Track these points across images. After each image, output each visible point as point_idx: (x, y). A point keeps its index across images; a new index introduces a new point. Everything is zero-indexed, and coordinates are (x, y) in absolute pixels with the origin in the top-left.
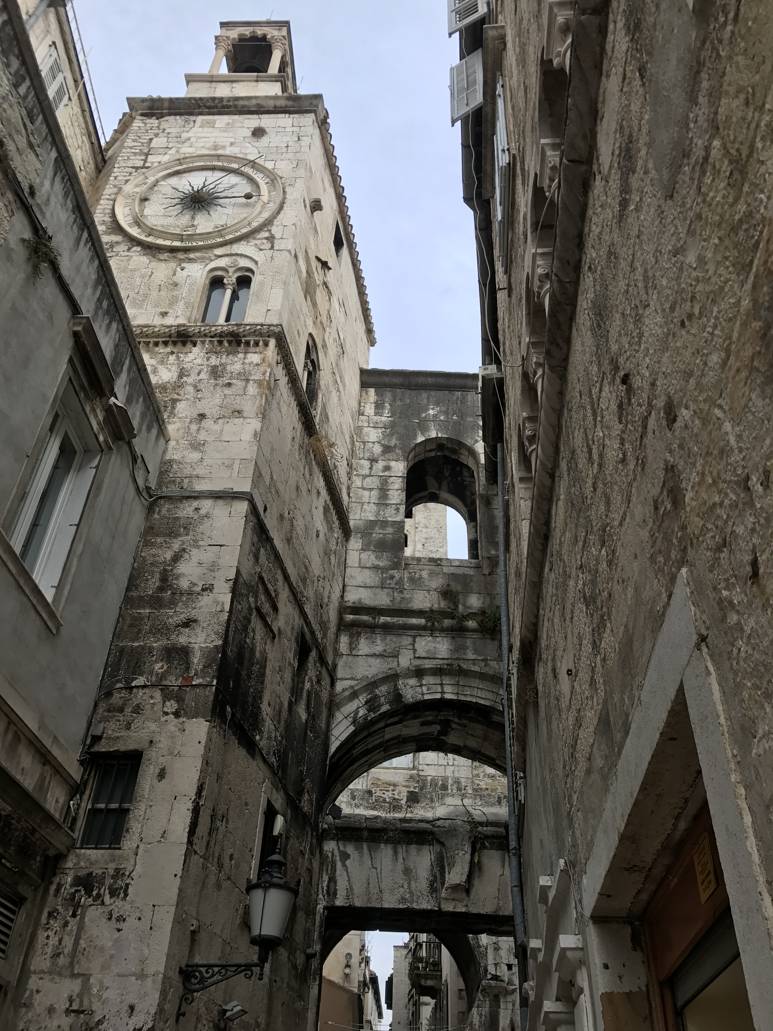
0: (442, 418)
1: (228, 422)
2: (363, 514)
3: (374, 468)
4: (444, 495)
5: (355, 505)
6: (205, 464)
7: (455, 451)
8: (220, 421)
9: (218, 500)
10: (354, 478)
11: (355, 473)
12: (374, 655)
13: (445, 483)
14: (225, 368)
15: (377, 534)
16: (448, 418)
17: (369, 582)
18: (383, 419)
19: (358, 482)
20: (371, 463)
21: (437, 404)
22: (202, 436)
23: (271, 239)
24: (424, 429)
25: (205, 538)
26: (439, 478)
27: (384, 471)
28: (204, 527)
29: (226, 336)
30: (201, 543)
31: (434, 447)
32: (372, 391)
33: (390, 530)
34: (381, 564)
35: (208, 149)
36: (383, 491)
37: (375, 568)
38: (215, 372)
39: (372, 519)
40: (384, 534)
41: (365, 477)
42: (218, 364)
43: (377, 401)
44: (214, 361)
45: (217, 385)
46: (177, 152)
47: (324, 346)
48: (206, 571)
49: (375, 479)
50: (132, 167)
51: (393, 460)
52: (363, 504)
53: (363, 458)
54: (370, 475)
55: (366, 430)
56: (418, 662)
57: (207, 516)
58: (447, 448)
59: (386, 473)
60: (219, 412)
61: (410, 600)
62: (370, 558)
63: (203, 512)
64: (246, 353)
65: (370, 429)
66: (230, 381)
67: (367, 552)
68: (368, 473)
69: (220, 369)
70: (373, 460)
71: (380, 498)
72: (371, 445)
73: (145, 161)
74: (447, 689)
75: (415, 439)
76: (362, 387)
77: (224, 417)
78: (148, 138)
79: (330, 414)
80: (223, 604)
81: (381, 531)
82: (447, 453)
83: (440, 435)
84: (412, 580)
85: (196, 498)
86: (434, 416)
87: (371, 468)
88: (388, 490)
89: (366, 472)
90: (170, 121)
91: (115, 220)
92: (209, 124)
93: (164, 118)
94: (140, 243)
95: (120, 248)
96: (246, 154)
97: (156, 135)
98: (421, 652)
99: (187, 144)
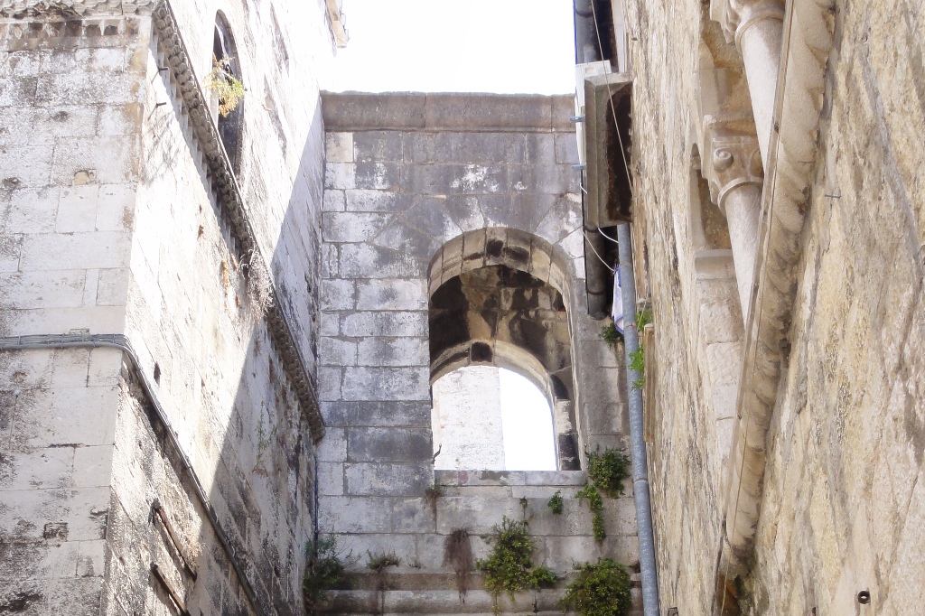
0: (494, 188)
1: (67, 193)
2: (345, 390)
3: (362, 296)
4: (504, 348)
5: (327, 371)
6: (26, 282)
7: (522, 256)
8: (51, 192)
9: (61, 353)
10: (322, 317)
11: (324, 307)
13: (503, 326)
14: (50, 82)
15: (376, 429)
16: (503, 186)
17: (366, 523)
18: (375, 195)
19: (330, 325)
20: (355, 285)
21: (483, 160)
22: (16, 225)
24: (460, 212)
25: (42, 432)
26: (491, 313)
27: (382, 301)
28: (37, 410)
29: (48, 13)
30: (33, 442)
31: (480, 247)
32: (347, 138)
33: (401, 418)
34: (388, 487)
36: (384, 342)
37: (377, 495)
38: (30, 91)
39: (365, 398)
40: (390, 428)
41: (344, 314)
42: (35, 73)
43: (359, 158)
44: (27, 67)
45: (37, 117)
47: (249, 39)
48: (48, 498)
49: (366, 318)
51: (400, 277)
52: (344, 369)
53: (338, 276)
54: (354, 311)
55: (340, 218)
57: (40, 387)
58: (508, 250)
60: (46, 175)
62: (365, 476)
63: (32, 379)
64: (93, 48)
65: (348, 216)
66: (64, 109)
67: (358, 465)
68: (350, 307)
69: (40, 83)
71: (378, 356)
75: (442, 233)
76: (327, 130)
77: (59, 183)
79: (267, 183)
80: (90, 562)
81: (385, 422)
82: (507, 260)
83: (491, 224)
84: (452, 515)
85: (13, 350)
86: (478, 185)
87: (355, 296)
88: (393, 339)
89: (346, 303)
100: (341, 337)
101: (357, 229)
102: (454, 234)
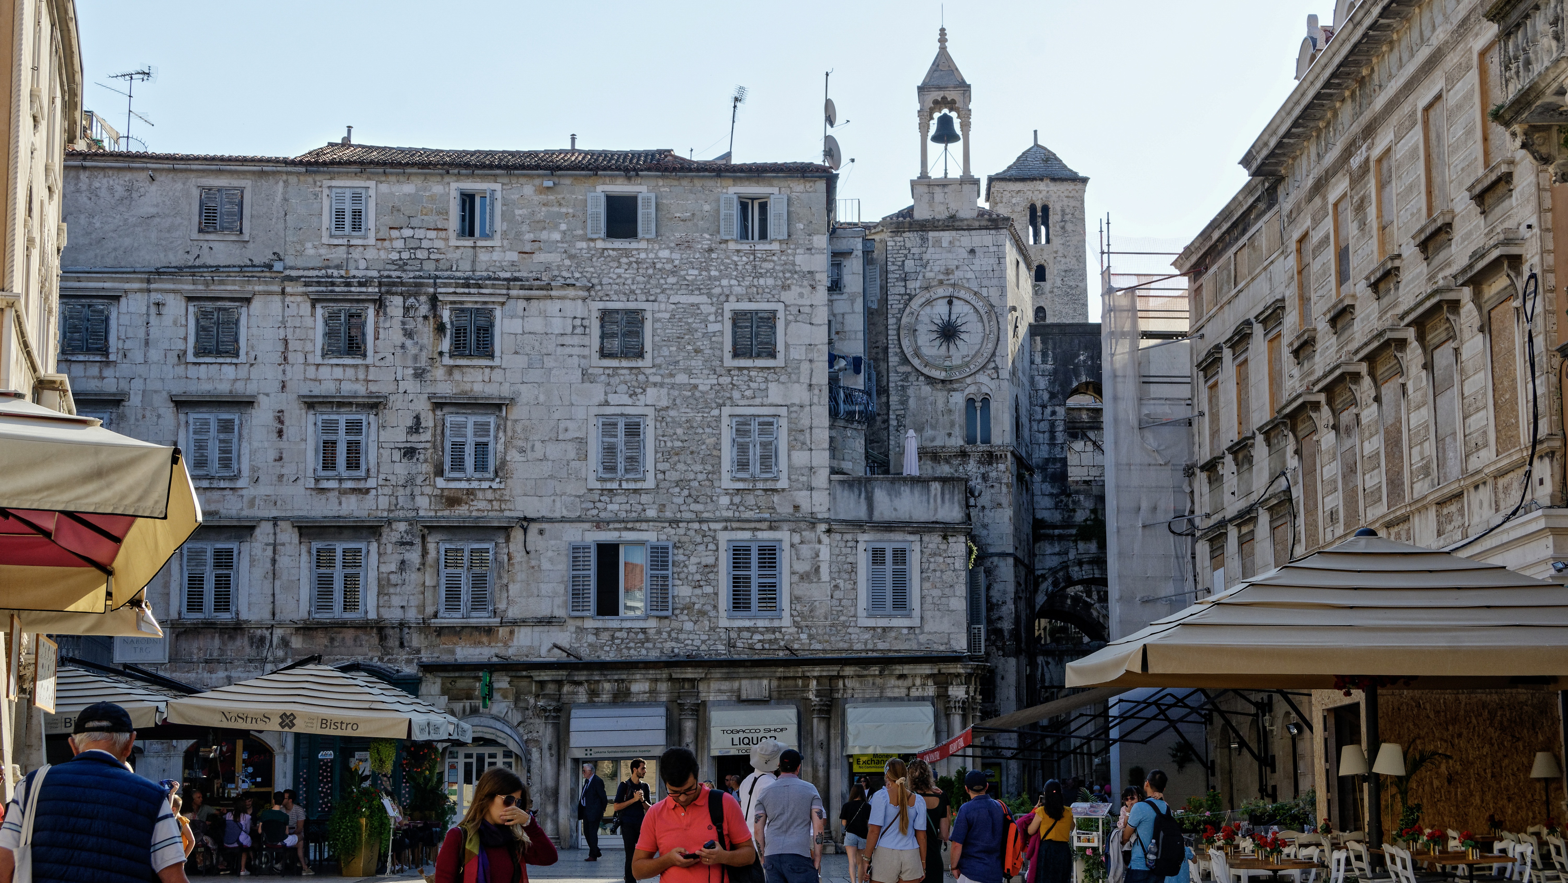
1: (996, 511)
2: (1040, 453)
3: (1045, 413)
5: (1034, 445)
8: (992, 510)
9: (1000, 557)
11: (1033, 418)
12: (1054, 554)
14: (988, 475)
15: (1051, 469)
17: (1048, 506)
18: (1048, 367)
19: (1034, 427)
20: (1042, 409)
21: (1086, 349)
22: (986, 520)
23: (996, 368)
24: (1077, 376)
27: (1052, 416)
28: (998, 572)
29: (985, 452)
30: (999, 579)
32: (1038, 338)
33: (1058, 465)
34: (1054, 491)
35: (943, 273)
36: (1053, 433)
37: (1051, 495)
38: (985, 478)
39: (1047, 457)
40: (1055, 468)
41: (1039, 421)
43: (1043, 349)
45: (987, 486)
48: (1002, 594)
49: (1046, 423)
51: (1057, 405)
52: (1040, 444)
53: (1037, 405)
54: (1043, 420)
55: (1037, 378)
56: (1079, 557)
57: (997, 566)
59: (1054, 418)
60: (991, 505)
61: (1073, 517)
62: (1047, 488)
64: (997, 463)
65: (1040, 377)
67: (1045, 484)
68: (1041, 418)
71: (1050, 439)
72: (1041, 392)
73: (905, 286)
74: (1096, 571)
75: (1071, 385)
77: (994, 507)
78: (901, 259)
80: (1012, 609)
81: (1053, 466)
83: (1088, 380)
84: (1074, 502)
85: (995, 556)
86: (1084, 361)
89: (1039, 417)
90: (911, 239)
91: (902, 351)
92: (938, 243)
93: (906, 235)
94: (922, 374)
95: (912, 378)
96: (968, 279)
97: (906, 256)
98: (1081, 551)
99: (928, 268)
100: (1039, 431)
101: (1042, 383)
102: (1075, 384)
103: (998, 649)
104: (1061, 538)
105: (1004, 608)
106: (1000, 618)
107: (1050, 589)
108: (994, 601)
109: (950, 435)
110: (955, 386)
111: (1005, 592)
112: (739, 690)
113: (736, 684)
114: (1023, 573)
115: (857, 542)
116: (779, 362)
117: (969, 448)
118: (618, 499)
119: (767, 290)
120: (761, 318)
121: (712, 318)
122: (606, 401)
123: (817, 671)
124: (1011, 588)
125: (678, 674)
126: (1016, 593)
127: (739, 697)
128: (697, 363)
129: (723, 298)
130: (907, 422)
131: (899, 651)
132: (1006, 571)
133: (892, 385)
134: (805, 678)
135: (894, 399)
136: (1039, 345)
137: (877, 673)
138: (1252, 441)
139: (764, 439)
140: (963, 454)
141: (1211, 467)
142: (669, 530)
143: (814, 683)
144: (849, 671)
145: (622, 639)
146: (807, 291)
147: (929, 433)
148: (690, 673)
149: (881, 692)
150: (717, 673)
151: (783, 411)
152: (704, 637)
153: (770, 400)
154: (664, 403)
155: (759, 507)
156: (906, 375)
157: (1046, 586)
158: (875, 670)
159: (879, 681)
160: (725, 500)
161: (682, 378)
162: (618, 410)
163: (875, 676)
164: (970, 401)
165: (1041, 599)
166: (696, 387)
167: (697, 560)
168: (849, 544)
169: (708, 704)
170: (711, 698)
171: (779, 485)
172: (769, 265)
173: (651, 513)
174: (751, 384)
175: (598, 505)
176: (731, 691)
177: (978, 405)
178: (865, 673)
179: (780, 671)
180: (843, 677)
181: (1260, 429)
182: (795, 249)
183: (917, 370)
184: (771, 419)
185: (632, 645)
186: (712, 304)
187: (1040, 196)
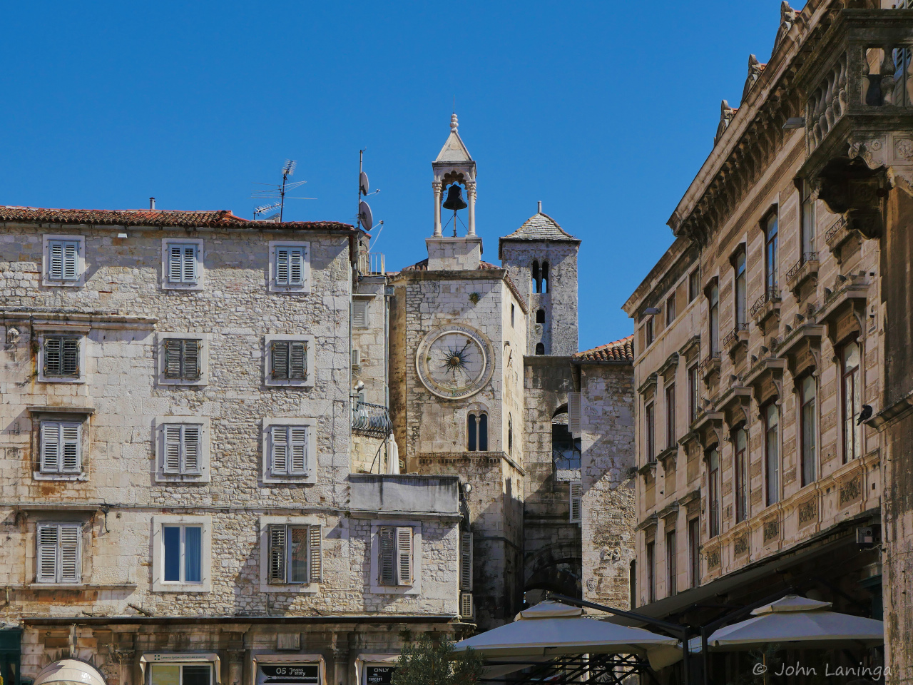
6: (487, 525)
8: (488, 504)
9: (493, 541)
10: (524, 435)
11: (525, 431)
14: (485, 476)
15: (538, 472)
17: (536, 500)
18: (538, 391)
19: (526, 437)
20: (533, 424)
21: (568, 377)
22: (482, 512)
23: (492, 391)
24: (562, 398)
27: (540, 429)
28: (491, 552)
32: (530, 368)
33: (545, 468)
34: (541, 489)
35: (451, 314)
36: (540, 443)
37: (538, 491)
38: (482, 477)
39: (536, 462)
41: (530, 434)
42: (482, 473)
43: (534, 377)
44: (480, 471)
45: (483, 484)
46: (436, 317)
48: (494, 570)
49: (536, 435)
50: (416, 331)
51: (544, 421)
53: (528, 420)
54: (533, 432)
55: (529, 399)
56: (559, 541)
59: (541, 431)
61: (555, 510)
62: (536, 486)
64: (492, 466)
65: (531, 398)
66: (488, 482)
67: (534, 483)
70: (534, 422)
71: (538, 448)
72: (532, 410)
73: (420, 324)
74: (573, 553)
75: (556, 406)
78: (418, 302)
80: (502, 582)
81: (540, 469)
84: (556, 497)
86: (567, 387)
87: (533, 428)
88: (542, 443)
89: (530, 430)
90: (425, 286)
91: (418, 377)
92: (447, 289)
93: (422, 282)
94: (433, 395)
95: (425, 398)
96: (471, 320)
97: (421, 300)
98: (561, 536)
99: (439, 310)
100: (530, 442)
101: (533, 403)
102: (559, 405)
103: (491, 613)
104: (546, 525)
105: (496, 580)
106: (492, 588)
107: (536, 566)
108: (489, 575)
109: (455, 443)
110: (459, 404)
111: (496, 568)
112: (276, 641)
113: (274, 637)
114: (512, 554)
115: (371, 526)
116: (310, 382)
117: (471, 454)
118: (180, 490)
119: (301, 325)
120: (295, 347)
121: (256, 346)
122: (171, 412)
123: (337, 628)
124: (502, 565)
125: (227, 628)
126: (506, 568)
127: (276, 647)
128: (244, 382)
129: (265, 330)
130: (421, 432)
131: (404, 613)
132: (498, 551)
133: (408, 402)
134: (329, 633)
135: (410, 414)
136: (531, 374)
137: (385, 629)
138: (675, 451)
139: (297, 443)
140: (465, 459)
141: (646, 471)
142: (221, 515)
143: (335, 637)
144: (363, 627)
145: (184, 600)
146: (331, 325)
147: (439, 441)
148: (236, 628)
149: (389, 645)
150: (259, 627)
151: (314, 422)
152: (249, 600)
153: (302, 413)
154: (217, 414)
155: (292, 498)
156: (420, 396)
157: (533, 563)
158: (383, 627)
159: (387, 636)
160: (266, 492)
161: (231, 394)
162: (179, 420)
163: (384, 632)
164: (471, 418)
165: (528, 574)
166: (243, 401)
167: (244, 539)
168: (365, 528)
169: (252, 652)
170: (254, 648)
171: (308, 481)
172: (303, 305)
173: (208, 501)
174: (288, 400)
175: (166, 494)
176: (270, 642)
177: (478, 420)
178: (376, 629)
179: (309, 627)
180: (359, 633)
181: (681, 441)
182: (323, 292)
183: (429, 392)
184: (303, 428)
185: (191, 605)
186: (256, 335)
187: (542, 255)
